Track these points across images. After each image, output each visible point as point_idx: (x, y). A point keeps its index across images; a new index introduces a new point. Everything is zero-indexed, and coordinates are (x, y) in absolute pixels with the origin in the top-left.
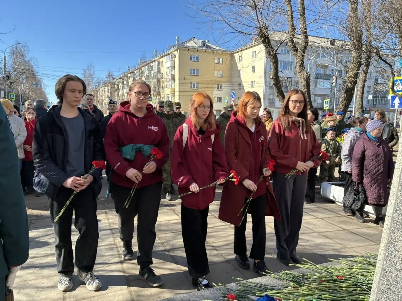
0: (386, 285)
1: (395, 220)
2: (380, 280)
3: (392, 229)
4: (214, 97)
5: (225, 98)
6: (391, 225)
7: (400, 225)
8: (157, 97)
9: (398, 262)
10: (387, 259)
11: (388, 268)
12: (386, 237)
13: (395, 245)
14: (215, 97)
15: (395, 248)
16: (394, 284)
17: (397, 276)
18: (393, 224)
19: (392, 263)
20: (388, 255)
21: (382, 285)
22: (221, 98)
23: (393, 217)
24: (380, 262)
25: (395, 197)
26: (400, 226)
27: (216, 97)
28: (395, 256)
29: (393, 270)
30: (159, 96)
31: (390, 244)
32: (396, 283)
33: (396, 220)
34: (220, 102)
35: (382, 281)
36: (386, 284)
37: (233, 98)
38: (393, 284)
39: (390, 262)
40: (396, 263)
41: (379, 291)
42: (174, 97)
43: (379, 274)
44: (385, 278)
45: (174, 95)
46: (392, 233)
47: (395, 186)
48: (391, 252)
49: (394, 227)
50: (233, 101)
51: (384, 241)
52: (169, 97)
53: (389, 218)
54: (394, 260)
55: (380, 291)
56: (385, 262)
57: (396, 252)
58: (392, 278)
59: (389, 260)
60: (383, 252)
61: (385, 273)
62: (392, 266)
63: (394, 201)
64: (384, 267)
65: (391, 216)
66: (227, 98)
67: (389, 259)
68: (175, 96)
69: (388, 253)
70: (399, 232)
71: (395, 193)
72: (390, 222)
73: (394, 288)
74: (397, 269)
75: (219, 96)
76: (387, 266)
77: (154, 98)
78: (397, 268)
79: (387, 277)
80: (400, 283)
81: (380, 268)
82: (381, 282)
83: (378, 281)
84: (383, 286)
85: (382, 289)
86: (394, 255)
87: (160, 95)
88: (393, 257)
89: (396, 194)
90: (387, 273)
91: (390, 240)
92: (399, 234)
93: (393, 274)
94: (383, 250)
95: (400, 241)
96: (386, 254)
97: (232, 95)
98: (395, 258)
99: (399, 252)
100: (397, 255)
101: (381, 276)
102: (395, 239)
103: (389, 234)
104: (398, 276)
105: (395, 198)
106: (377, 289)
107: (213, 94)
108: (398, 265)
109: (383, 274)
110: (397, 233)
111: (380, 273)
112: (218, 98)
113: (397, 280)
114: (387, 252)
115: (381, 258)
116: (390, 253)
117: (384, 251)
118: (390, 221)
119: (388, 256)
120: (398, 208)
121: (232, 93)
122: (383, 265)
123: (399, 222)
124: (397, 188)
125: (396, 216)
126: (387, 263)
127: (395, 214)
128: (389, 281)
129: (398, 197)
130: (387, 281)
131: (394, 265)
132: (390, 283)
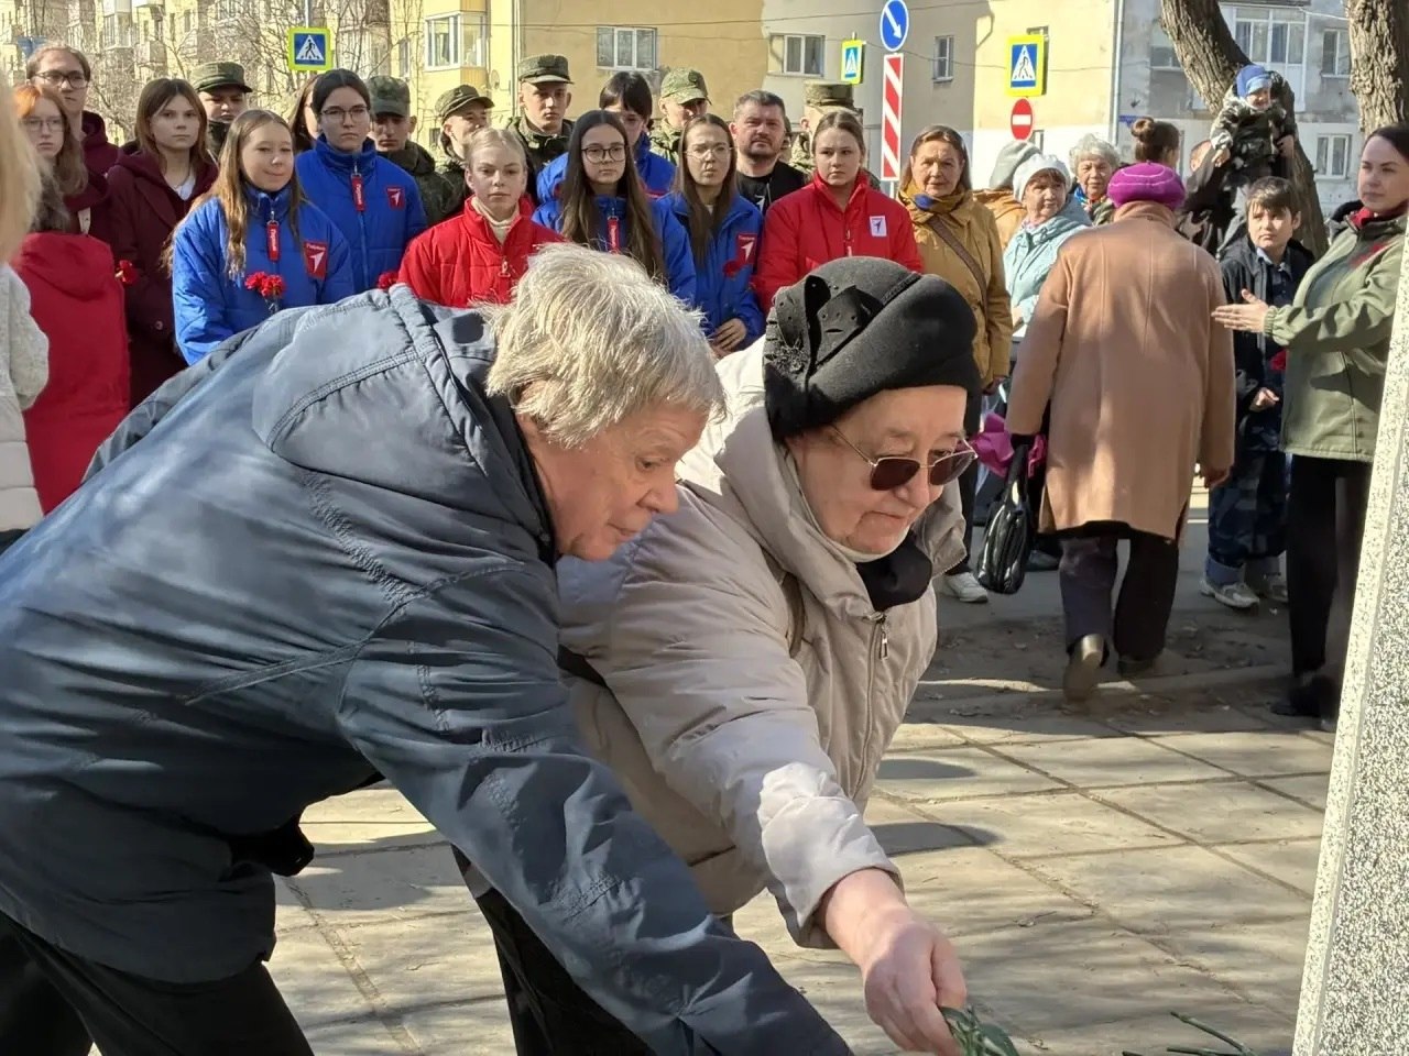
0: (1348, 1011)
1: (1378, 688)
2: (1326, 988)
3: (1365, 734)
4: (766, 33)
5: (846, 45)
6: (1362, 714)
7: (1395, 709)
8: (367, 36)
9: (1389, 892)
10: (1348, 883)
11: (1351, 927)
12: (1345, 775)
13: (1377, 810)
14: (772, 37)
15: (1375, 825)
16: (1375, 1002)
17: (1384, 959)
18: (1369, 709)
19: (1366, 898)
20: (1352, 863)
21: (1333, 1012)
22: (814, 46)
23: (1370, 675)
24: (1325, 901)
25: (1378, 572)
26: (1394, 714)
27: (781, 36)
28: (1376, 863)
29: (1371, 933)
30: (382, 31)
31: (1359, 806)
32: (1381, 993)
33: (1381, 684)
34: (806, 72)
35: (1332, 993)
36: (1345, 1004)
37: (893, 42)
38: (1371, 1000)
39: (1359, 896)
40: (1382, 898)
41: (1322, 1046)
42: (488, 35)
43: (1321, 962)
44: (1344, 978)
45: (488, 25)
46: (1365, 752)
47: (1380, 520)
48: (1362, 846)
49: (1374, 720)
50: (895, 63)
51: (1339, 795)
52: (446, 36)
54: (1373, 881)
55: (1327, 1044)
56: (1341, 899)
57: (1382, 841)
58: (1366, 972)
59: (1355, 885)
60: (1335, 847)
61: (1343, 953)
62: (1367, 915)
63: (1376, 593)
64: (1338, 921)
65: (1364, 667)
66: (859, 44)
67: (1355, 878)
68: (494, 30)
69: (1352, 849)
70: (1392, 741)
71: (1377, 556)
72: (1360, 696)
73: (1376, 1020)
74: (1385, 926)
75: (801, 29)
76: (1349, 917)
77: (343, 48)
78: (1385, 918)
79: (1350, 970)
80: (1398, 990)
81: (1322, 932)
82: (1328, 1000)
83: (1317, 995)
84: (1337, 1019)
85: (1333, 1035)
86: (1375, 856)
87: (384, 22)
88: (1370, 868)
89: (1381, 556)
90: (1348, 952)
91: (1358, 787)
92: (1390, 750)
93: (1370, 949)
94: (1335, 840)
95: (1393, 788)
96: (1344, 857)
97: (886, 18)
98: (1377, 873)
99: (1393, 841)
100: (1383, 856)
101: (1326, 972)
102: (1377, 779)
103: (1356, 759)
104: (1388, 958)
105: (1377, 579)
106: (1313, 1034)
107: (763, 18)
108: (1390, 905)
109: (1333, 958)
110: (1385, 748)
111: (1324, 952)
112: (793, 43)
113: (1384, 980)
114: (1350, 846)
115: (1328, 880)
116: (1358, 849)
117: (1340, 845)
118: (1361, 691)
119: (1352, 869)
120: (1387, 623)
121: (886, 10)
122: (1336, 916)
123: (1392, 694)
124: (1385, 531)
125: (1380, 668)
126: (1351, 901)
127: (1376, 659)
128: (1358, 991)
129: (1388, 574)
130: (1350, 989)
131: (1375, 908)
132: (1360, 996)
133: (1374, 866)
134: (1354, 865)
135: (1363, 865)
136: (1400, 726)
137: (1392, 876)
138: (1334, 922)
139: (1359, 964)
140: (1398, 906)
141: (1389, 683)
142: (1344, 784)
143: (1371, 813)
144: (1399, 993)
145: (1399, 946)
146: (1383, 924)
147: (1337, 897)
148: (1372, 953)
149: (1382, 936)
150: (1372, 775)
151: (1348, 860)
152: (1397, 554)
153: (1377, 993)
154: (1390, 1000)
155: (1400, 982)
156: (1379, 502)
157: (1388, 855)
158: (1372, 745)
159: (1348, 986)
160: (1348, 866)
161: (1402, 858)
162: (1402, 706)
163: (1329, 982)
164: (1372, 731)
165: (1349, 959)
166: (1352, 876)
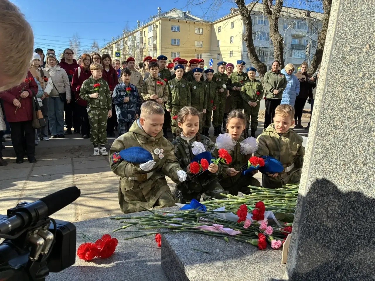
0: (321, 153)
2: (314, 148)
3: (329, 73)
7: (340, 62)
9: (337, 116)
11: (323, 129)
16: (331, 149)
17: (335, 136)
19: (328, 120)
20: (323, 112)
21: (316, 155)
23: (331, 55)
24: (314, 125)
25: (334, 25)
31: (326, 95)
32: (333, 146)
36: (320, 151)
38: (329, 149)
39: (326, 120)
40: (334, 119)
41: (312, 164)
43: (312, 142)
44: (320, 144)
48: (327, 106)
51: (320, 94)
53: (327, 58)
55: (314, 164)
57: (335, 102)
58: (328, 141)
59: (324, 117)
60: (318, 109)
61: (320, 138)
64: (318, 129)
67: (325, 115)
70: (339, 72)
73: (331, 154)
74: (335, 127)
76: (322, 127)
78: (335, 124)
79: (322, 142)
80: (339, 144)
81: (313, 133)
82: (314, 152)
83: (311, 151)
84: (318, 156)
85: (316, 161)
86: (332, 107)
90: (322, 137)
91: (327, 89)
92: (338, 75)
94: (317, 107)
95: (340, 85)
96: (321, 111)
98: (332, 112)
99: (339, 101)
100: (335, 106)
101: (314, 144)
102: (334, 85)
103: (326, 82)
104: (336, 136)
106: (309, 162)
108: (337, 120)
109: (317, 140)
111: (313, 139)
113: (335, 142)
116: (326, 107)
117: (319, 107)
118: (328, 61)
119: (324, 113)
122: (317, 127)
125: (335, 52)
126: (323, 122)
127: (334, 49)
128: (325, 147)
129: (339, 22)
130: (322, 147)
131: (331, 122)
132: (325, 148)
133: (332, 110)
134: (324, 112)
135: (327, 111)
136: (342, 66)
137: (338, 111)
138: (317, 129)
139: (326, 139)
140: (340, 120)
141: (338, 55)
142: (321, 90)
143: (331, 95)
144: (340, 145)
145: (340, 131)
146: (335, 126)
147: (318, 122)
148: (330, 135)
149: (334, 130)
150: (331, 84)
151: (322, 111)
152: (342, 16)
153: (332, 146)
154: (337, 148)
155: (340, 142)
156: (336, 3)
157: (337, 106)
158: (332, 76)
159: (321, 146)
160: (322, 113)
161: (342, 105)
162: (343, 60)
163: (315, 146)
164: (332, 71)
165: (322, 139)
166: (324, 115)
